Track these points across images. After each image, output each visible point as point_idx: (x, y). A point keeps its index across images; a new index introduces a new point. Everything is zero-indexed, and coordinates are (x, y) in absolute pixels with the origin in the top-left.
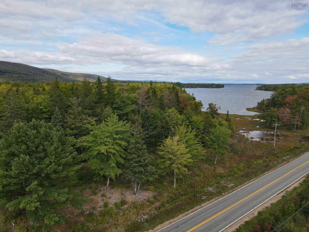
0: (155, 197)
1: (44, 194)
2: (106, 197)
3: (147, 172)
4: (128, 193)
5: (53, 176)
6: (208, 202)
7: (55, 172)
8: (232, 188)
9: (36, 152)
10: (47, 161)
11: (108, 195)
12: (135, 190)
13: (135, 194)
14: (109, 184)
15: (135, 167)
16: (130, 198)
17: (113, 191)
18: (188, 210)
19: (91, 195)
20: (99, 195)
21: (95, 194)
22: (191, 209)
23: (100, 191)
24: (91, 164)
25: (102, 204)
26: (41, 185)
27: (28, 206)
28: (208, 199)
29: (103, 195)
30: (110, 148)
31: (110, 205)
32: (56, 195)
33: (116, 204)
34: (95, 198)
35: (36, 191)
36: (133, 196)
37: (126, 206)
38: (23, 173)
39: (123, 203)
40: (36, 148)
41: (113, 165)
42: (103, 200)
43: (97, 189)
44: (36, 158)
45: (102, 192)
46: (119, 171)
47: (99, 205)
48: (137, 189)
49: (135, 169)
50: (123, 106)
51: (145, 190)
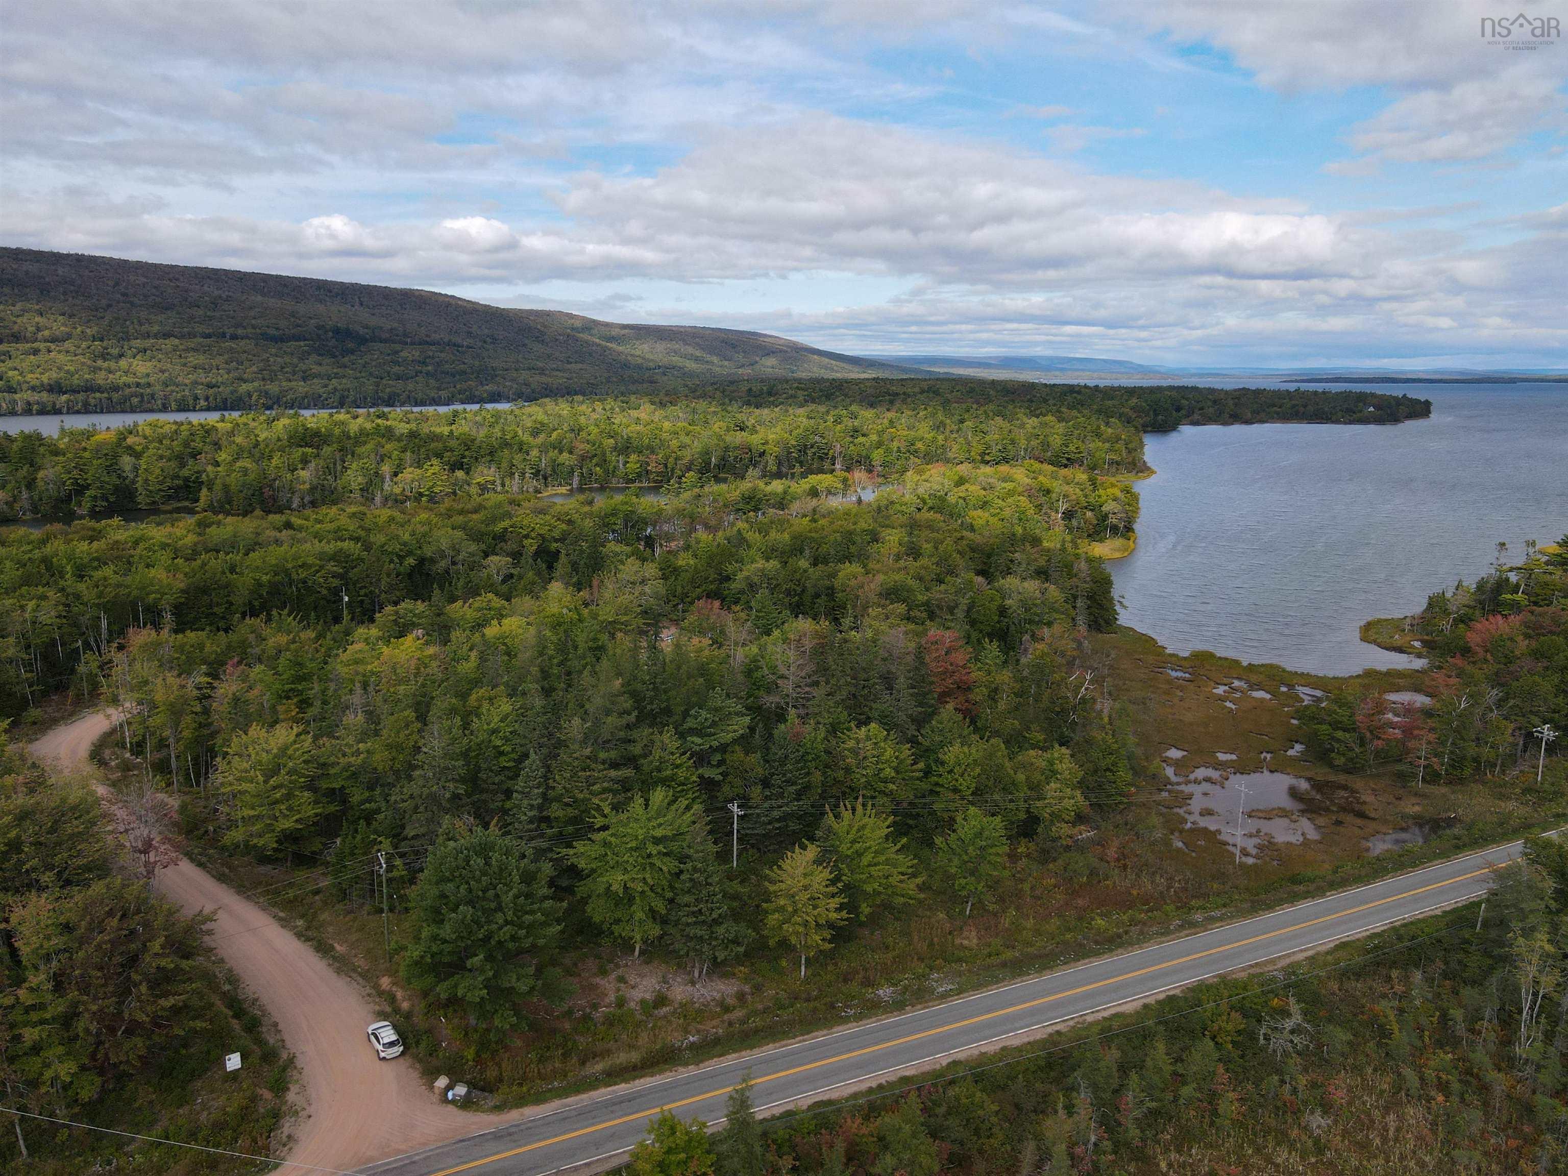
0: (741, 997)
1: (495, 976)
2: (626, 983)
3: (716, 939)
4: (679, 980)
5: (511, 945)
6: (855, 1024)
7: (513, 938)
8: (944, 997)
9: (484, 899)
10: (499, 918)
11: (632, 979)
12: (696, 974)
13: (693, 983)
14: (642, 953)
15: (688, 924)
16: (680, 991)
17: (646, 969)
18: (794, 1037)
19: (595, 975)
20: (613, 976)
21: (603, 972)
22: (802, 1035)
23: (617, 966)
24: (594, 909)
25: (612, 997)
26: (490, 958)
27: (469, 994)
28: (859, 1018)
29: (621, 979)
30: (633, 880)
31: (632, 1005)
32: (514, 980)
33: (643, 1002)
34: (602, 982)
35: (482, 971)
36: (689, 988)
37: (665, 1010)
38: (462, 938)
39: (661, 1000)
40: (484, 892)
41: (640, 915)
42: (618, 990)
43: (610, 961)
44: (484, 911)
45: (620, 972)
46: (656, 931)
47: (607, 1000)
48: (701, 973)
49: (688, 929)
50: (714, 724)
51: (724, 976)
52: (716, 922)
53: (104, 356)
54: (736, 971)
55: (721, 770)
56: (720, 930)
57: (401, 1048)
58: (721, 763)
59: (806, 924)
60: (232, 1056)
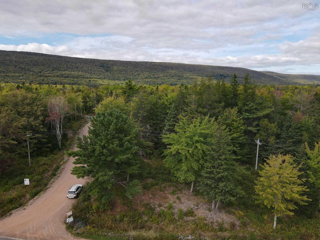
0: (233, 226)
2: (180, 200)
4: (203, 206)
12: (213, 207)
23: (181, 193)
25: (169, 204)
29: (178, 198)
31: (176, 210)
37: (190, 218)
39: (190, 213)
42: (174, 202)
43: (179, 190)
47: (167, 205)
48: (215, 206)
50: (256, 109)
51: (229, 212)
52: (220, 180)
53: (179, 79)
54: (236, 212)
55: (257, 128)
56: (221, 185)
57: (75, 196)
58: (258, 125)
59: (274, 195)
60: (26, 179)
